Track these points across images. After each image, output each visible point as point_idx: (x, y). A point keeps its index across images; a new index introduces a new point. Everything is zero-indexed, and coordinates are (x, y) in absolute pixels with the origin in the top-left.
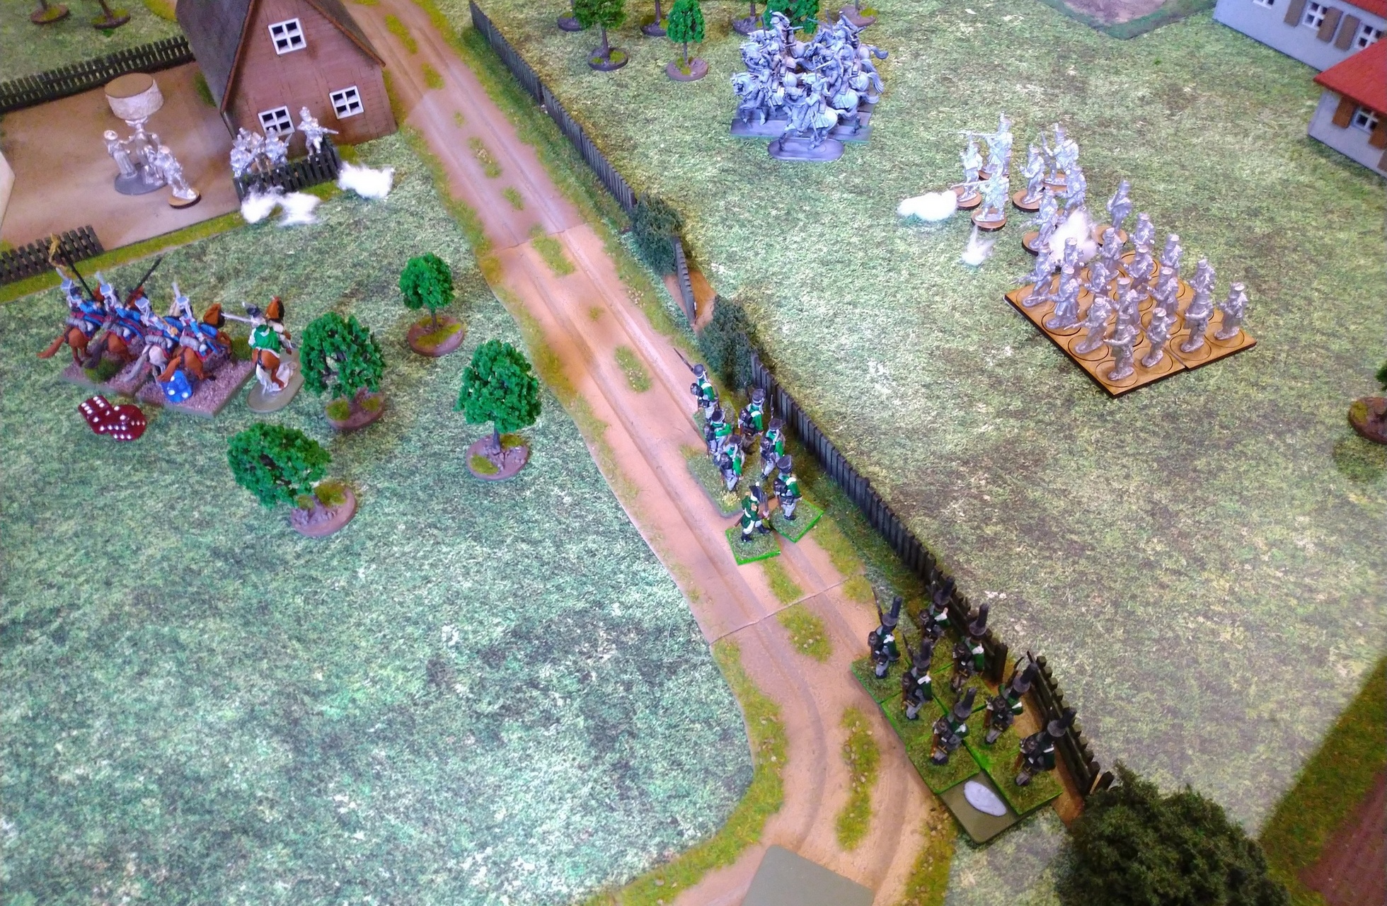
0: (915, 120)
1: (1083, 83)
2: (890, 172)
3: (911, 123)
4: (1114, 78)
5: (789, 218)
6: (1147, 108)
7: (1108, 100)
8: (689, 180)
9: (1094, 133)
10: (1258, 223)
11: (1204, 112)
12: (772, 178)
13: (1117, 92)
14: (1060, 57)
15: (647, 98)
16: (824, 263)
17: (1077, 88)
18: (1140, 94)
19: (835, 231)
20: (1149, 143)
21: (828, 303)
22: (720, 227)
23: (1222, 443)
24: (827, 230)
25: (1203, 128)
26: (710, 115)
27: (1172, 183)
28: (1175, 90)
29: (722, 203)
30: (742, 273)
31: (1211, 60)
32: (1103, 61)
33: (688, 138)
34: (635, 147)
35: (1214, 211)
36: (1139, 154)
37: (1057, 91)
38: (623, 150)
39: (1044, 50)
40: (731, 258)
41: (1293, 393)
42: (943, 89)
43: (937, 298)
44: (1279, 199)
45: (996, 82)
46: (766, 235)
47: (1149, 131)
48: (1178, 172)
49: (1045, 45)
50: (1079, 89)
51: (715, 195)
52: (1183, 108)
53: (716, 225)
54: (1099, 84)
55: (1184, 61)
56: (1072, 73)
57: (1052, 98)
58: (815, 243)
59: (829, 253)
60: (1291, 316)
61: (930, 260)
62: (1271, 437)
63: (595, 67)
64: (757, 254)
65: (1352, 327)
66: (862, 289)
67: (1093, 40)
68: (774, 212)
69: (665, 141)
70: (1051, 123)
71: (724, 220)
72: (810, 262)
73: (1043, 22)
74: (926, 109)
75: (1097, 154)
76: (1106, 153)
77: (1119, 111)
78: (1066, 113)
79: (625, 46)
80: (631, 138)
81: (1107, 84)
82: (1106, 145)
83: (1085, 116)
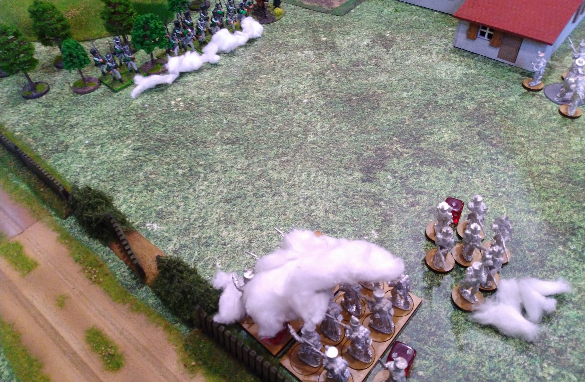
0: (248, 87)
1: (333, 43)
2: (246, 124)
3: (247, 89)
4: (348, 37)
5: (192, 173)
6: (373, 50)
7: (351, 50)
8: (112, 162)
9: (353, 71)
10: (467, 103)
11: (403, 46)
12: (171, 146)
13: (352, 45)
14: (314, 31)
15: (68, 111)
16: (228, 201)
17: (331, 47)
18: (365, 43)
19: (227, 174)
20: (384, 70)
21: (241, 233)
22: (145, 193)
23: (537, 263)
24: (222, 176)
25: (407, 55)
26: (115, 112)
27: (409, 90)
28: (382, 37)
29: (141, 174)
30: (171, 225)
31: (391, 16)
32: (337, 29)
33: (104, 132)
34: (67, 148)
35: (440, 102)
36: (383, 78)
37: (321, 51)
38: (58, 152)
39: (304, 30)
40: (160, 216)
41: (552, 210)
42: (257, 64)
43: (313, 207)
44: (469, 85)
45: (285, 53)
46: (180, 191)
47: (381, 63)
48: (409, 84)
49: (302, 26)
50: (332, 47)
51: (134, 169)
52: (391, 46)
53: (141, 192)
54: (341, 42)
55: (378, 20)
56: (324, 39)
57: (320, 56)
58: (216, 187)
59: (229, 193)
60: (519, 157)
61: (296, 179)
62: (561, 248)
63: (27, 98)
64: (178, 207)
65: (553, 155)
66: (261, 215)
67: (326, 18)
68: (180, 172)
69: (88, 138)
70: (326, 71)
71: (146, 187)
72: (218, 203)
73: (295, 14)
74: (252, 78)
75: (360, 84)
76: (365, 82)
77: (359, 55)
78: (332, 63)
79: (46, 79)
80: (63, 142)
81: (346, 41)
82: (363, 77)
83: (343, 62)
